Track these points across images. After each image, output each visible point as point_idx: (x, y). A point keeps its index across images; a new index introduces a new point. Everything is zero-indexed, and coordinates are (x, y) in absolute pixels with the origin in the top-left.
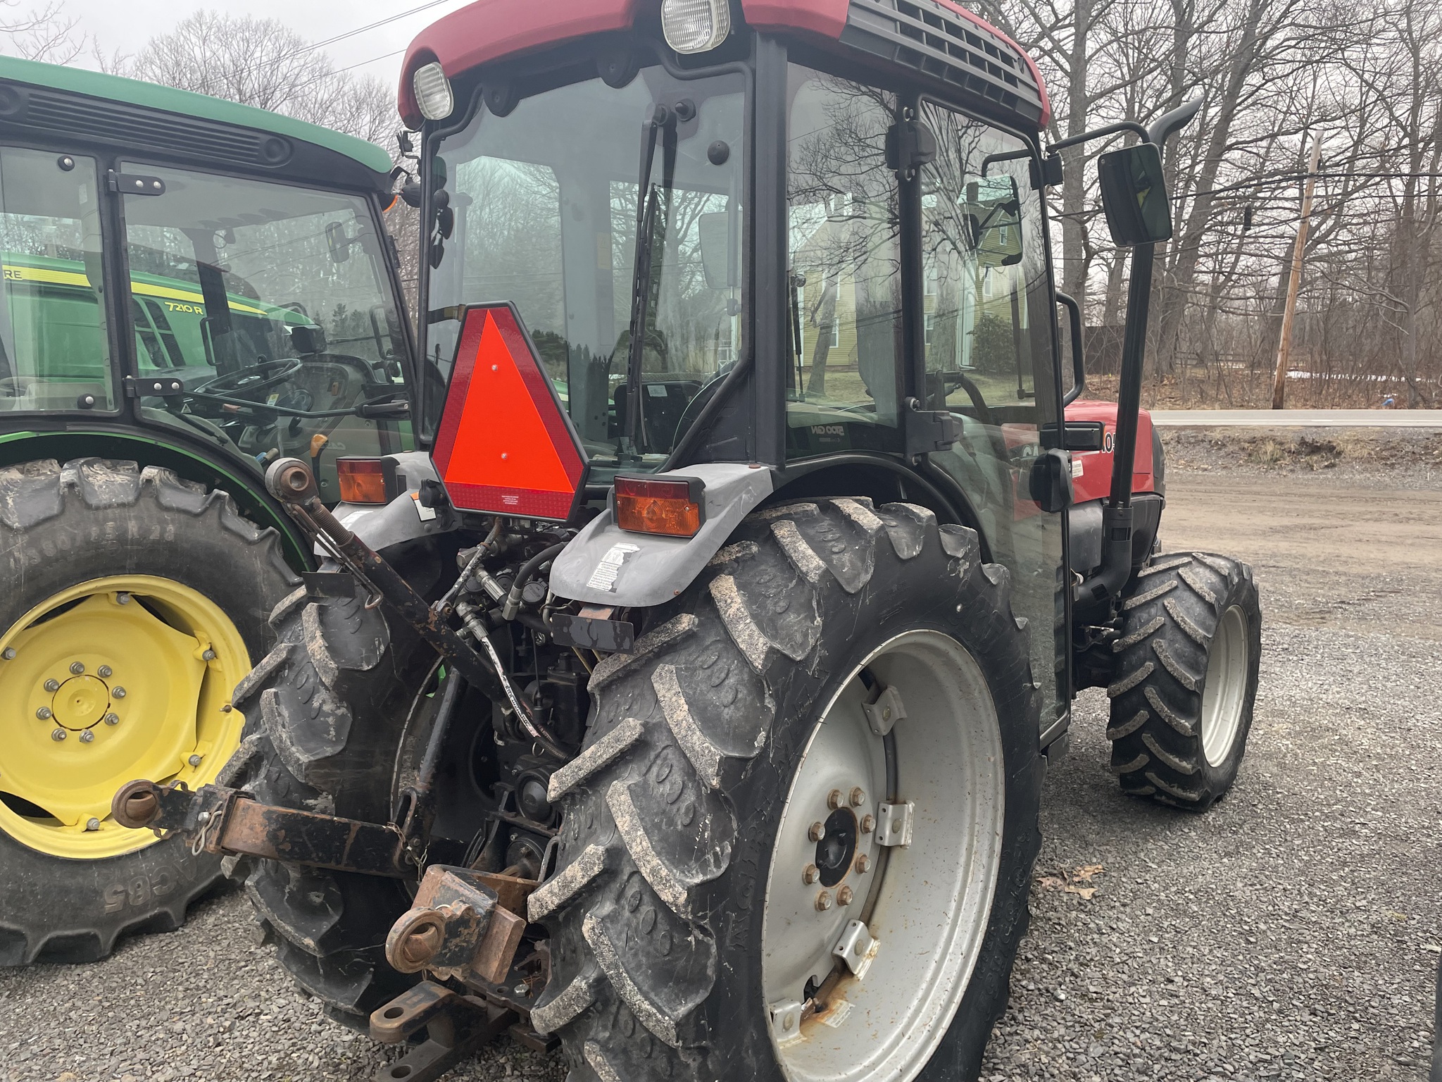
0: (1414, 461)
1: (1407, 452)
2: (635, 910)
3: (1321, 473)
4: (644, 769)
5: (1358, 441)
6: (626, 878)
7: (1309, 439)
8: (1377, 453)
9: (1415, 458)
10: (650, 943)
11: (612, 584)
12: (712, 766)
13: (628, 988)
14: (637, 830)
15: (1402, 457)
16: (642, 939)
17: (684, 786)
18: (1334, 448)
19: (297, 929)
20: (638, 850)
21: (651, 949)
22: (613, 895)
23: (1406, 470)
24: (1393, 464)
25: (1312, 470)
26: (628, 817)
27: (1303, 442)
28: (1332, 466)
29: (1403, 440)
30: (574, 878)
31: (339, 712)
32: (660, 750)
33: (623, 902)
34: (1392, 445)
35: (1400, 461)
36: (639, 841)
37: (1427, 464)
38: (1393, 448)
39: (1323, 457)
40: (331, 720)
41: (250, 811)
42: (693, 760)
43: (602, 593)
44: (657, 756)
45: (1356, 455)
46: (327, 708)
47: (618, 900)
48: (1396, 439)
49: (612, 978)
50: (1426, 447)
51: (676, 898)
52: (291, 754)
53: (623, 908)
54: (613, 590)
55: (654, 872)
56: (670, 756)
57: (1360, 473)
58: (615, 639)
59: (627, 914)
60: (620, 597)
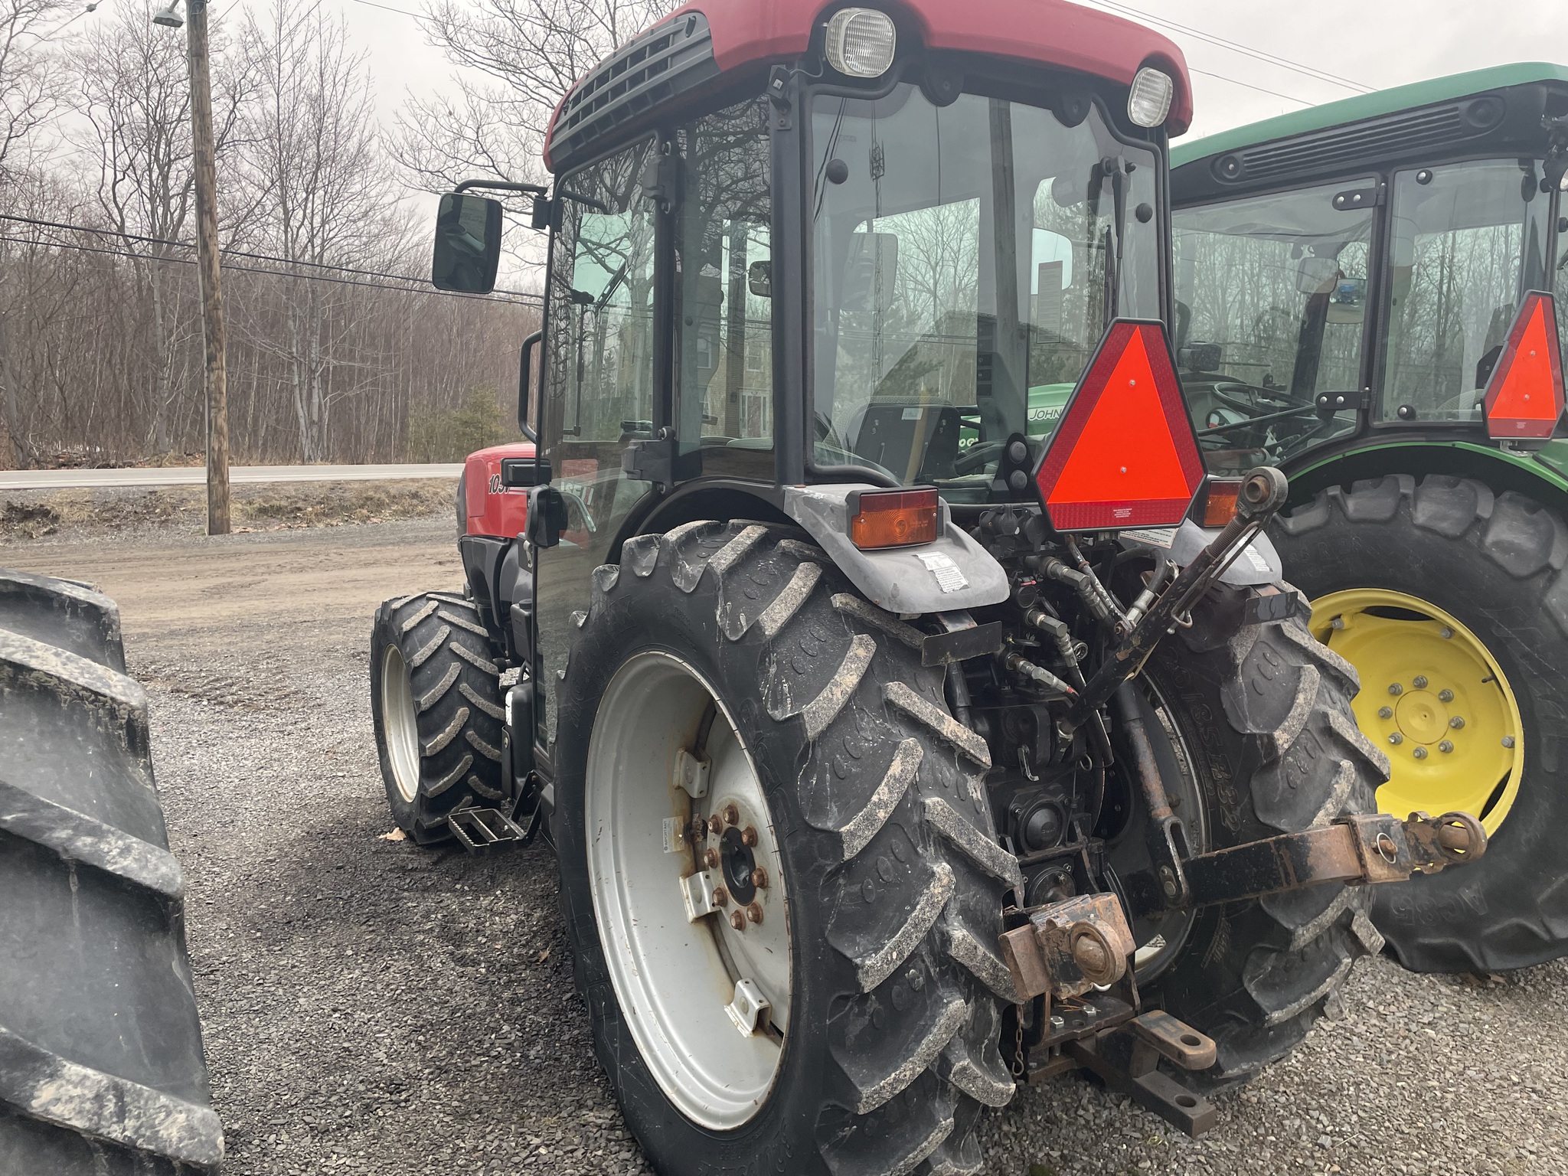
0: (140, 521)
1: (128, 512)
3: (44, 541)
4: (1323, 698)
5: (72, 504)
7: (17, 503)
8: (97, 515)
9: (140, 519)
15: (125, 518)
18: (49, 512)
23: (135, 530)
24: (118, 525)
25: (31, 537)
27: (11, 508)
28: (52, 532)
29: (120, 500)
34: (110, 505)
35: (124, 521)
37: (153, 522)
38: (112, 508)
39: (38, 523)
43: (1265, 575)
44: (1322, 686)
45: (75, 518)
48: (113, 499)
50: (146, 506)
57: (88, 537)
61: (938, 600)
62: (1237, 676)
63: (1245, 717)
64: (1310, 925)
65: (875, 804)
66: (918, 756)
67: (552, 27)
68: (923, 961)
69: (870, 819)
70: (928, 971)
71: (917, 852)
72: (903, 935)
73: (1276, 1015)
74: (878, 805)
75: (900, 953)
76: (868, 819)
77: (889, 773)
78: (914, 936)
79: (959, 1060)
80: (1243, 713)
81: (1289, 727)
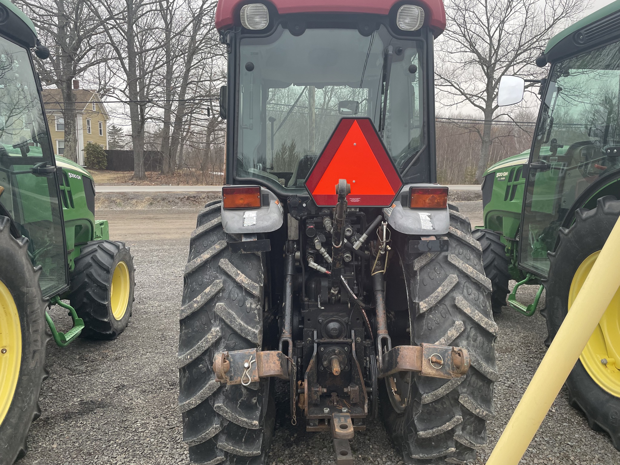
2: (475, 340)
4: (461, 292)
6: (469, 330)
10: (482, 349)
11: (432, 227)
12: (490, 284)
13: (484, 367)
14: (475, 311)
16: (479, 349)
17: (479, 294)
19: (248, 418)
20: (478, 318)
21: (483, 352)
22: (465, 338)
26: (468, 308)
30: (453, 335)
31: (258, 307)
32: (463, 284)
33: (469, 339)
36: (477, 315)
40: (256, 312)
41: (270, 355)
42: (483, 283)
43: (430, 231)
44: (464, 286)
46: (253, 306)
47: (467, 339)
49: (475, 366)
51: (495, 330)
52: (249, 331)
53: (470, 341)
54: (434, 229)
55: (486, 323)
56: (468, 285)
58: (440, 247)
59: (472, 342)
60: (437, 231)
61: (240, 229)
62: (417, 276)
63: (416, 294)
64: (429, 394)
65: (194, 301)
66: (219, 287)
67: (459, 9)
68: (206, 363)
69: (190, 307)
70: (208, 367)
71: (211, 322)
72: (193, 350)
73: (421, 433)
74: (195, 302)
75: (191, 357)
76: (189, 306)
77: (205, 291)
78: (197, 352)
79: (218, 403)
80: (416, 293)
81: (428, 301)
